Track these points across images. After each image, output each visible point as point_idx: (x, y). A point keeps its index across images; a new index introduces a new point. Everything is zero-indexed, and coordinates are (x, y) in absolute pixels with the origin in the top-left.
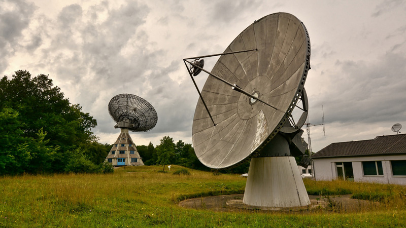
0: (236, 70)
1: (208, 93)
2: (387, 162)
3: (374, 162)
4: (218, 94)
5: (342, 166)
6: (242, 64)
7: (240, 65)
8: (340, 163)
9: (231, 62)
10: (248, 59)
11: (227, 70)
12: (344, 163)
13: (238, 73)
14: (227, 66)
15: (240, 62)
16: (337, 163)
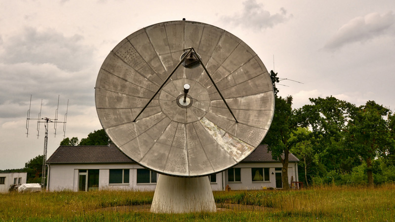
0: (151, 60)
1: (110, 75)
2: (134, 170)
3: (122, 170)
4: (126, 81)
5: (86, 174)
6: (160, 57)
7: (157, 56)
8: (84, 171)
9: (145, 48)
10: (170, 55)
11: (138, 55)
12: (89, 170)
13: (154, 64)
14: (139, 51)
15: (158, 54)
16: (81, 171)
